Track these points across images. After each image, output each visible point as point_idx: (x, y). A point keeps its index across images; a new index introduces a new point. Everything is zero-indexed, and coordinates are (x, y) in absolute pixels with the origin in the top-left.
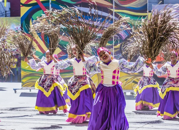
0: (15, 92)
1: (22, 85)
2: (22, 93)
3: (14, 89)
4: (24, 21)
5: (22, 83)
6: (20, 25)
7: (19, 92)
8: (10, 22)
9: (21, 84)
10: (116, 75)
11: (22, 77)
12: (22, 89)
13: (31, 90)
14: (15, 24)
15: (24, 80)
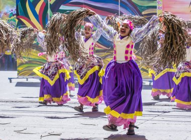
0: (11, 82)
1: (18, 74)
2: (18, 83)
3: (9, 79)
4: (20, 2)
5: (18, 71)
6: (15, 6)
7: (15, 81)
8: (4, 4)
9: (16, 72)
10: (130, 49)
11: (18, 65)
12: (18, 78)
13: (29, 79)
14: (9, 5)
15: (20, 69)
